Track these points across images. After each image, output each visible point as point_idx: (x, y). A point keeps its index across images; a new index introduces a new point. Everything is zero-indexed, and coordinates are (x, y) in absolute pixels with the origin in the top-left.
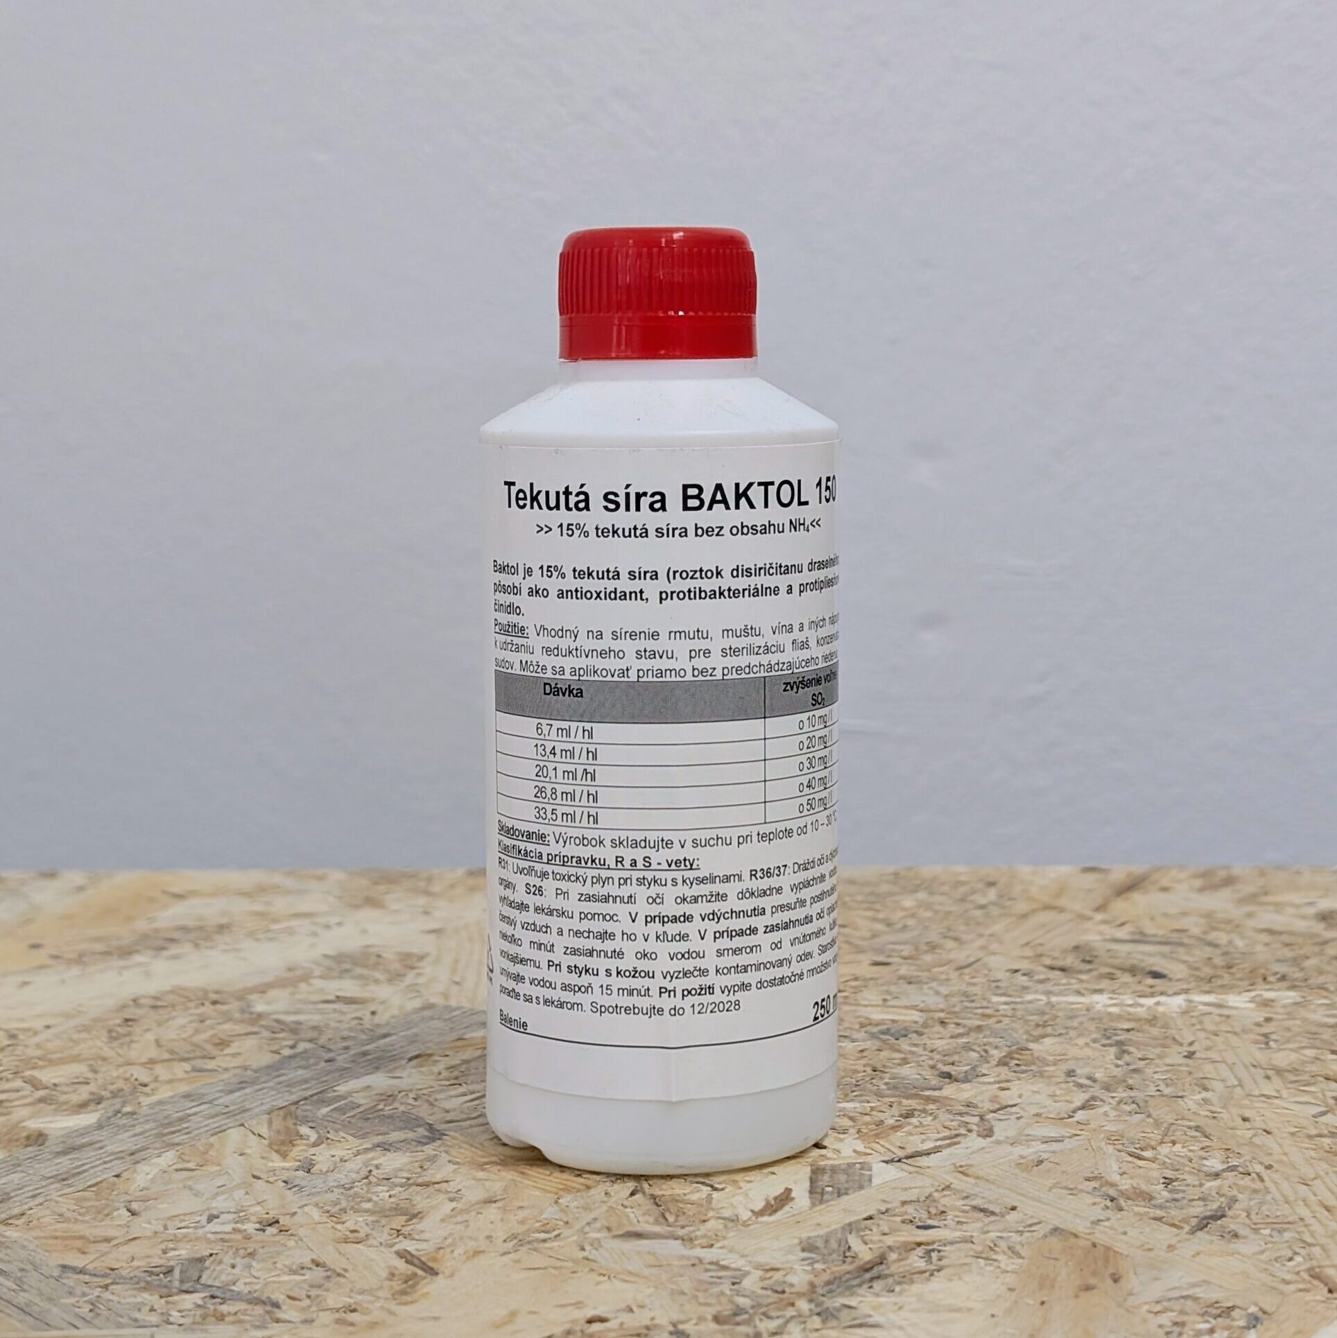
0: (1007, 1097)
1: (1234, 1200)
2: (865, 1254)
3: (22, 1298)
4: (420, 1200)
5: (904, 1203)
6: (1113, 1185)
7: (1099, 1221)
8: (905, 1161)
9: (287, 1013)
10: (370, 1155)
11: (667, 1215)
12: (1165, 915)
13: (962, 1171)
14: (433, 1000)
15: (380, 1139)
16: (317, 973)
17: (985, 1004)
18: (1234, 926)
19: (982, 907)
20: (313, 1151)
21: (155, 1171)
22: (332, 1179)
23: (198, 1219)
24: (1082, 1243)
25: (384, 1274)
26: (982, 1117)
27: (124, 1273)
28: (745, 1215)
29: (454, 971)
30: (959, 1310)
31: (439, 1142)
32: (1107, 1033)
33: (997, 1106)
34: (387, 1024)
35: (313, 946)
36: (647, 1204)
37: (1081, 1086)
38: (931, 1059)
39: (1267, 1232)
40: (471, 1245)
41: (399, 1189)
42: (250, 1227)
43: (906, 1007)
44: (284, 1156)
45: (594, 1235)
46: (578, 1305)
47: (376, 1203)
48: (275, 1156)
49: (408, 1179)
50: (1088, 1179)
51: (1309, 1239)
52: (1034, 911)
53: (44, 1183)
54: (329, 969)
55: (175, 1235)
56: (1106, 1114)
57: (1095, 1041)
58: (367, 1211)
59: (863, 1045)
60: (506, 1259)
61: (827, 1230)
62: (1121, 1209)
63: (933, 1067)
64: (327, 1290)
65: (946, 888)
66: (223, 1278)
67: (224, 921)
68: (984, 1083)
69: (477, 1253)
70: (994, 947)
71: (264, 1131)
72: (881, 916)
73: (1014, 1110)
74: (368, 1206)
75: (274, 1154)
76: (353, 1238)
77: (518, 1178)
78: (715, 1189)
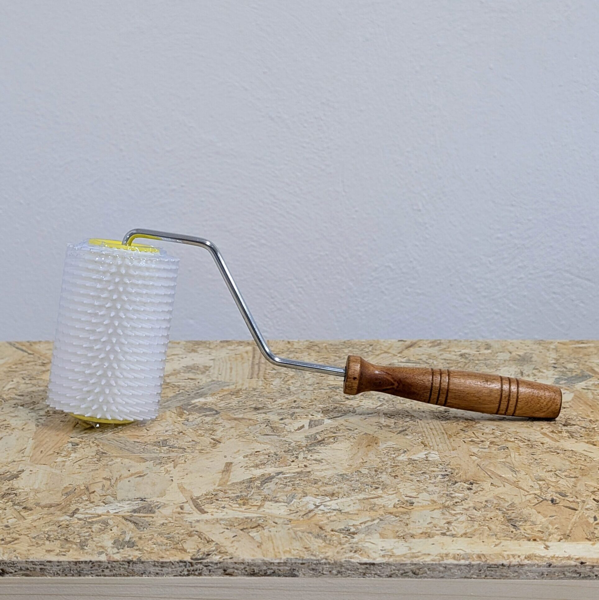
0: (361, 404)
1: (410, 427)
2: (320, 438)
3: (127, 448)
4: (215, 427)
5: (331, 428)
6: (382, 424)
7: (376, 431)
8: (333, 419)
9: (175, 382)
10: (202, 417)
11: (274, 430)
12: (418, 355)
13: (346, 421)
14: (214, 379)
15: (204, 414)
16: (181, 372)
18: (435, 358)
20: (188, 416)
22: (194, 423)
23: (163, 431)
24: (371, 436)
25: (209, 443)
26: (354, 409)
27: (149, 443)
28: (293, 430)
29: (219, 371)
30: (339, 450)
31: (219, 414)
33: (358, 406)
34: (203, 385)
35: (179, 364)
36: (270, 428)
37: (380, 401)
39: (414, 434)
40: (228, 437)
41: (210, 425)
42: (176, 433)
44: (181, 417)
45: (257, 435)
46: (253, 449)
47: (205, 428)
49: (212, 423)
50: (376, 423)
51: (424, 435)
54: (185, 370)
55: (159, 435)
58: (203, 430)
59: (327, 391)
60: (237, 440)
61: (311, 434)
62: (382, 429)
64: (196, 446)
66: (172, 444)
69: (230, 438)
71: (175, 411)
74: (203, 428)
75: (179, 417)
76: (200, 435)
77: (239, 423)
78: (286, 425)
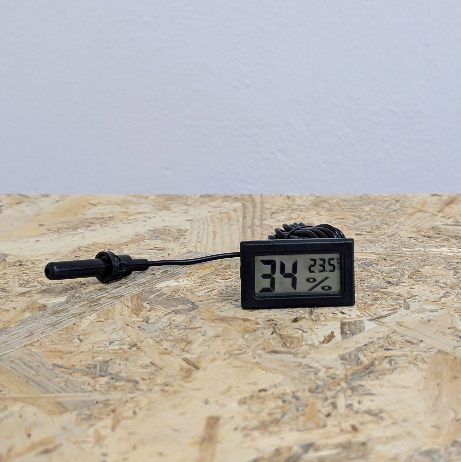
0: (414, 292)
2: (366, 361)
3: (38, 379)
4: (191, 336)
5: (378, 339)
7: (456, 347)
8: (377, 320)
9: (136, 254)
10: (171, 316)
11: (286, 343)
13: (400, 324)
14: (191, 249)
15: (174, 309)
16: (146, 238)
17: (401, 251)
19: (395, 211)
20: (148, 313)
21: (89, 322)
22: (156, 326)
23: (105, 343)
24: (451, 357)
25: (178, 368)
26: (405, 301)
27: (78, 367)
28: (317, 343)
29: (198, 237)
30: (405, 387)
31: (197, 310)
32: (449, 264)
33: (410, 296)
35: (145, 226)
36: (279, 339)
37: (442, 287)
38: (382, 275)
40: (212, 356)
41: (182, 331)
42: (126, 347)
43: (370, 253)
44: (137, 315)
45: (259, 352)
46: (255, 383)
47: (174, 337)
48: (134, 316)
49: (186, 326)
50: (449, 328)
52: (415, 212)
53: (46, 327)
54: (151, 235)
55: (97, 351)
56: (453, 299)
57: (445, 267)
58: (170, 340)
60: (225, 362)
61: (349, 350)
63: (383, 279)
64: (157, 376)
65: (380, 203)
66: (116, 370)
67: (111, 215)
68: (404, 286)
69: (214, 359)
70: (402, 227)
71: (130, 305)
72: (357, 214)
73: (417, 297)
74: (171, 338)
75: (134, 315)
76: (165, 352)
77: (228, 326)
78: (304, 332)
